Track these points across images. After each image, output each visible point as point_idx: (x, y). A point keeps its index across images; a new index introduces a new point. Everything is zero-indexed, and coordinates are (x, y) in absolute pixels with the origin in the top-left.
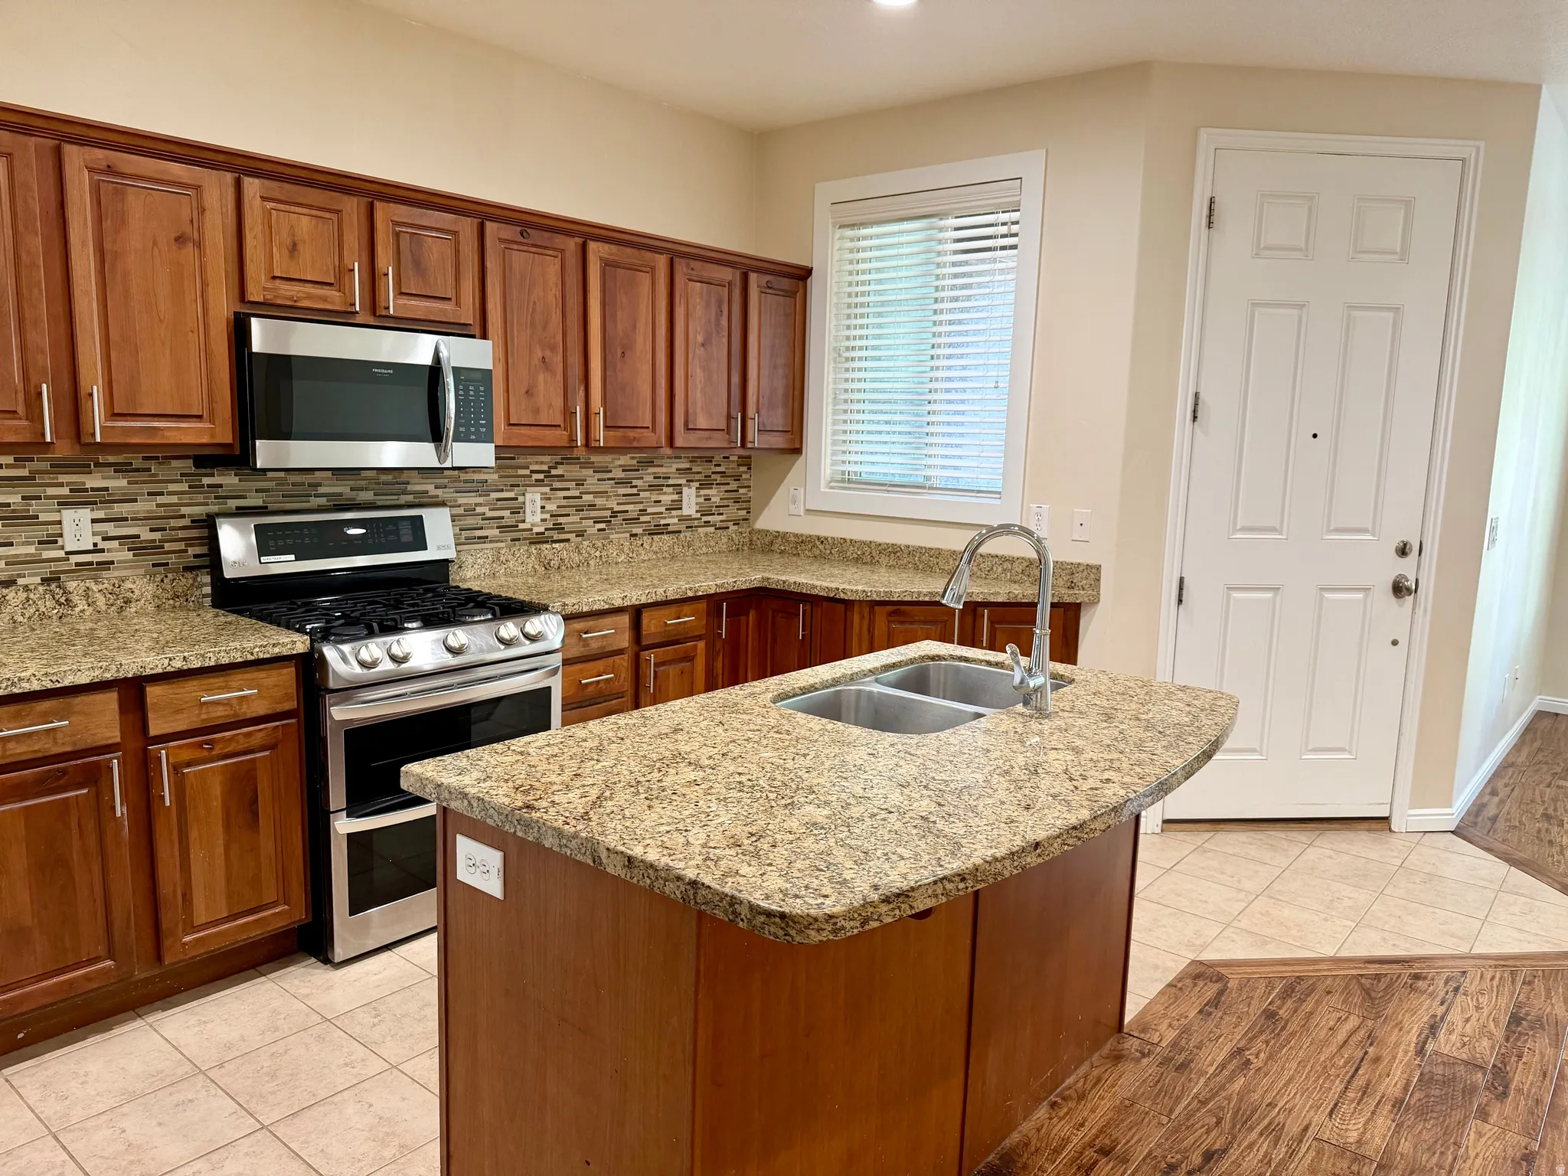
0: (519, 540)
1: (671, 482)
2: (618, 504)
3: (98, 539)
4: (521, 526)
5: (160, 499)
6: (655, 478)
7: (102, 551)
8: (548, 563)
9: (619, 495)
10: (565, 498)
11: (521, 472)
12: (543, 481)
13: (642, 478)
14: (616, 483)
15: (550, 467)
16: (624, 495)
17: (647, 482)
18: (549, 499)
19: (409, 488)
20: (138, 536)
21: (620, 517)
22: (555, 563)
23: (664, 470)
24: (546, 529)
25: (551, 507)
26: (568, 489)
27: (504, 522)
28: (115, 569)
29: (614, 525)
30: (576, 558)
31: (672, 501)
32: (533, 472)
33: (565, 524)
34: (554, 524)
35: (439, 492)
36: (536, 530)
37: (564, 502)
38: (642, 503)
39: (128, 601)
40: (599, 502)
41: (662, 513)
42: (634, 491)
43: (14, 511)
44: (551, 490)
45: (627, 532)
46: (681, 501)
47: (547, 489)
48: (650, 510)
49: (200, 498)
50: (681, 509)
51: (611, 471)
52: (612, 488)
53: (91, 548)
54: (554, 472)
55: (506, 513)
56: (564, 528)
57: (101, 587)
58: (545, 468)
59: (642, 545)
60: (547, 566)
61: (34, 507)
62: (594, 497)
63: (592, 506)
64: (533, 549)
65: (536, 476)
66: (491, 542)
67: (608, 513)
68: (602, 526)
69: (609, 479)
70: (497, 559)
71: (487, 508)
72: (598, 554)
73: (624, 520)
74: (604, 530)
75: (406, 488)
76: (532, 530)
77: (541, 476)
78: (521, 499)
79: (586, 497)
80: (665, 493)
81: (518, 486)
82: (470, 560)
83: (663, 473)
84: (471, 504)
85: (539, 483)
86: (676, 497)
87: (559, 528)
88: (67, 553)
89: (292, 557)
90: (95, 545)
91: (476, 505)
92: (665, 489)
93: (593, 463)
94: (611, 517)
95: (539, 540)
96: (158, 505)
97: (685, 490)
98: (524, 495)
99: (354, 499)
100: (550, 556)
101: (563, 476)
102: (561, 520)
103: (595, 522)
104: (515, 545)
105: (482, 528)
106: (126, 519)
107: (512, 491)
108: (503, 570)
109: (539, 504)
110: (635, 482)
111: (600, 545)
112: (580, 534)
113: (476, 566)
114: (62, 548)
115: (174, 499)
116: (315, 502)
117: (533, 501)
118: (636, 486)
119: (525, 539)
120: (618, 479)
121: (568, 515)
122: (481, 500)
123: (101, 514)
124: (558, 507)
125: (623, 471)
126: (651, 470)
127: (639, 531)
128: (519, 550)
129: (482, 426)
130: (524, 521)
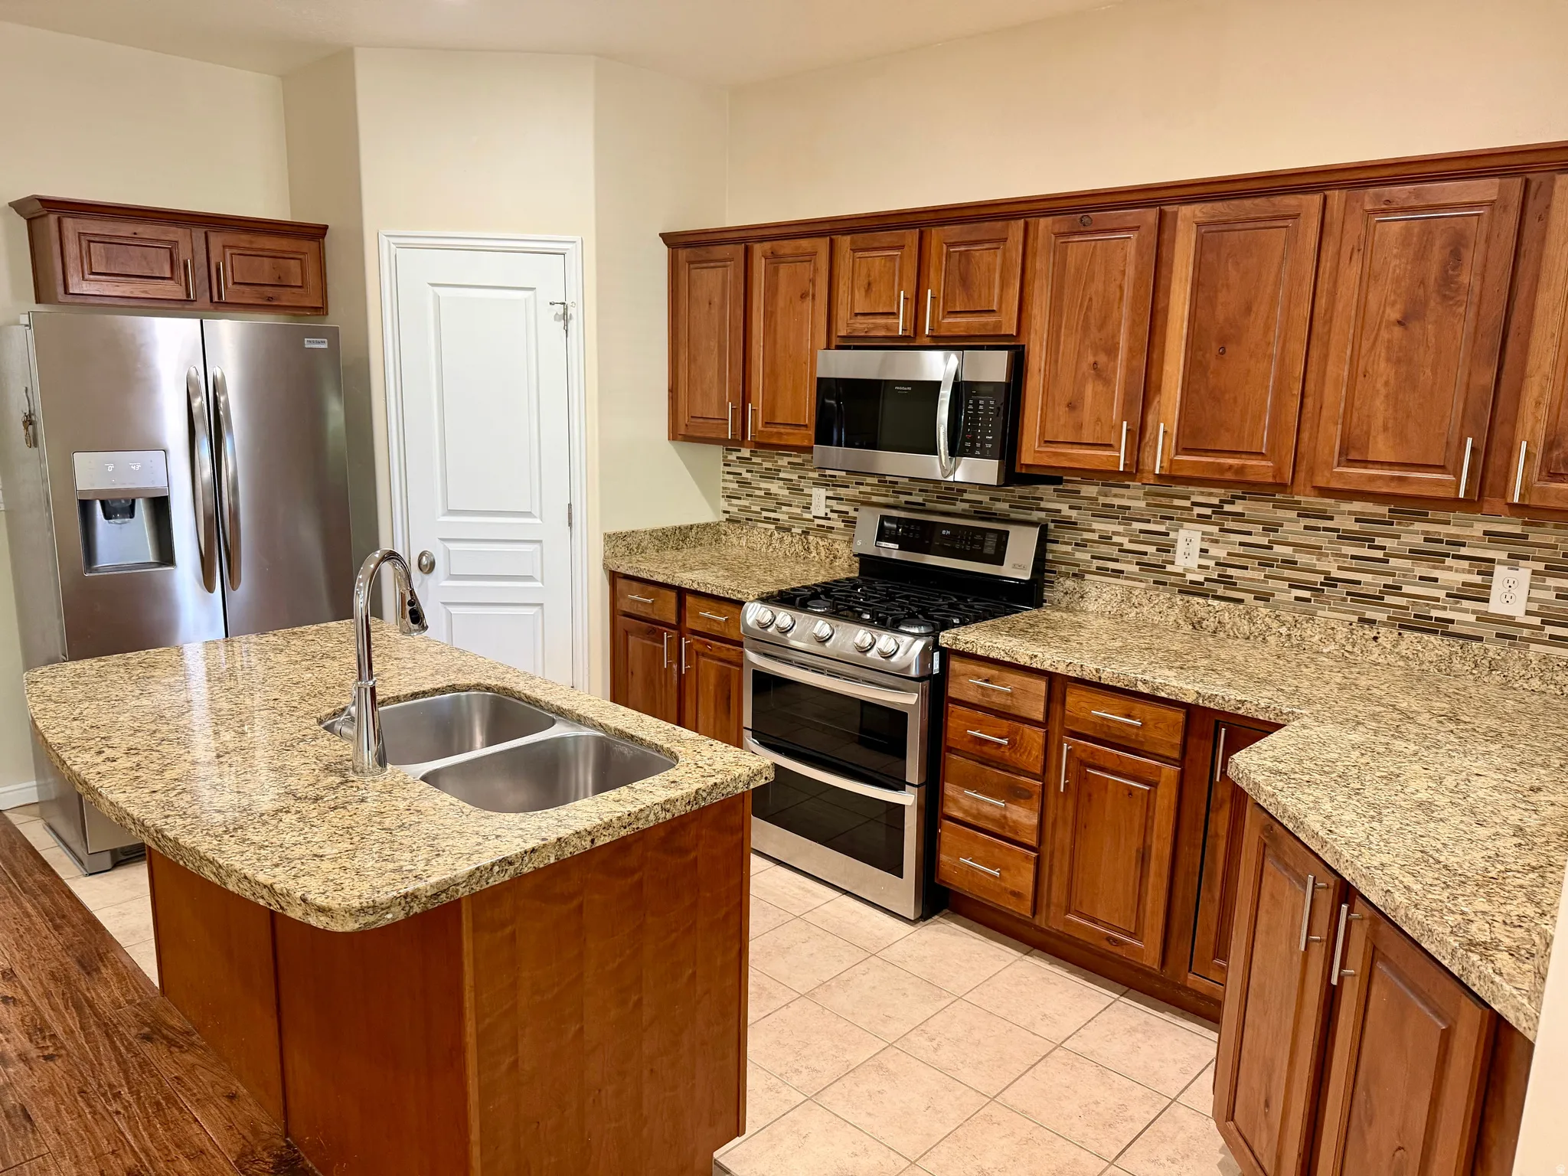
0: (1165, 584)
1: (1464, 551)
2: (1340, 568)
3: (828, 511)
4: (1169, 568)
5: (862, 488)
6: (1426, 540)
7: (829, 519)
8: (1199, 622)
9: (1346, 556)
10: (1241, 544)
11: (1177, 502)
12: (1209, 517)
13: (1398, 537)
14: (1339, 537)
15: (1221, 501)
16: (1353, 557)
17: (1407, 544)
18: (1217, 541)
19: (1043, 505)
20: (847, 513)
21: (1342, 589)
22: (1210, 623)
23: (1452, 530)
24: (1206, 579)
25: (1219, 552)
26: (1249, 533)
27: (1145, 559)
28: (835, 533)
29: (1328, 597)
30: (1246, 628)
31: (1464, 584)
32: (1194, 504)
33: (1239, 578)
34: (1219, 576)
35: (1074, 514)
36: (1190, 577)
37: (1241, 550)
38: (1394, 575)
39: (835, 557)
40: (1303, 558)
41: (1437, 600)
42: (1379, 554)
43: (794, 485)
44: (1221, 530)
45: (1354, 613)
46: (1489, 587)
47: (1215, 529)
48: (1406, 589)
49: (883, 491)
50: (1487, 601)
51: (1331, 518)
52: (1330, 542)
53: (824, 516)
54: (1227, 508)
55: (1152, 549)
56: (1235, 584)
57: (823, 543)
58: (1215, 501)
59: (1375, 639)
60: (1197, 626)
61: (803, 483)
62: (1294, 551)
63: (1290, 563)
64: (1178, 599)
65: (1197, 510)
66: (1127, 578)
67: (1321, 578)
68: (1306, 594)
69: (1326, 529)
70: (1127, 597)
71: (1127, 539)
72: (1283, 630)
73: (1348, 594)
74: (1309, 600)
75: (1039, 504)
76: (1184, 575)
77: (1208, 511)
78: (1172, 535)
79: (1277, 548)
80: (1450, 569)
81: (1171, 519)
82: (1094, 593)
83: (1448, 535)
84: (1107, 532)
85: (1203, 519)
86: (1478, 579)
87: (1227, 581)
88: (814, 517)
89: (897, 546)
90: (826, 514)
91: (1114, 533)
92: (1449, 561)
93: (1299, 502)
94: (1322, 584)
95: (1194, 590)
96: (860, 493)
97: (1500, 571)
98: (1177, 531)
99: (991, 509)
100: (1202, 614)
101: (1243, 515)
102: (1230, 571)
103: (1291, 586)
104: (1158, 589)
105: (1117, 560)
106: (842, 499)
107: (1162, 523)
108: (1133, 614)
109: (1197, 544)
110: (1378, 541)
111: (1290, 619)
112: (1264, 597)
113: (1101, 601)
114: (811, 513)
115: (868, 489)
116: (961, 506)
117: (1189, 541)
118: (1383, 548)
119: (1172, 585)
120: (1344, 531)
121: (1246, 568)
122: (1120, 529)
123: (830, 494)
124: (1229, 554)
125: (1357, 520)
126: (1418, 526)
127: (1381, 616)
128: (1158, 595)
129: (989, 441)
130: (1172, 563)
